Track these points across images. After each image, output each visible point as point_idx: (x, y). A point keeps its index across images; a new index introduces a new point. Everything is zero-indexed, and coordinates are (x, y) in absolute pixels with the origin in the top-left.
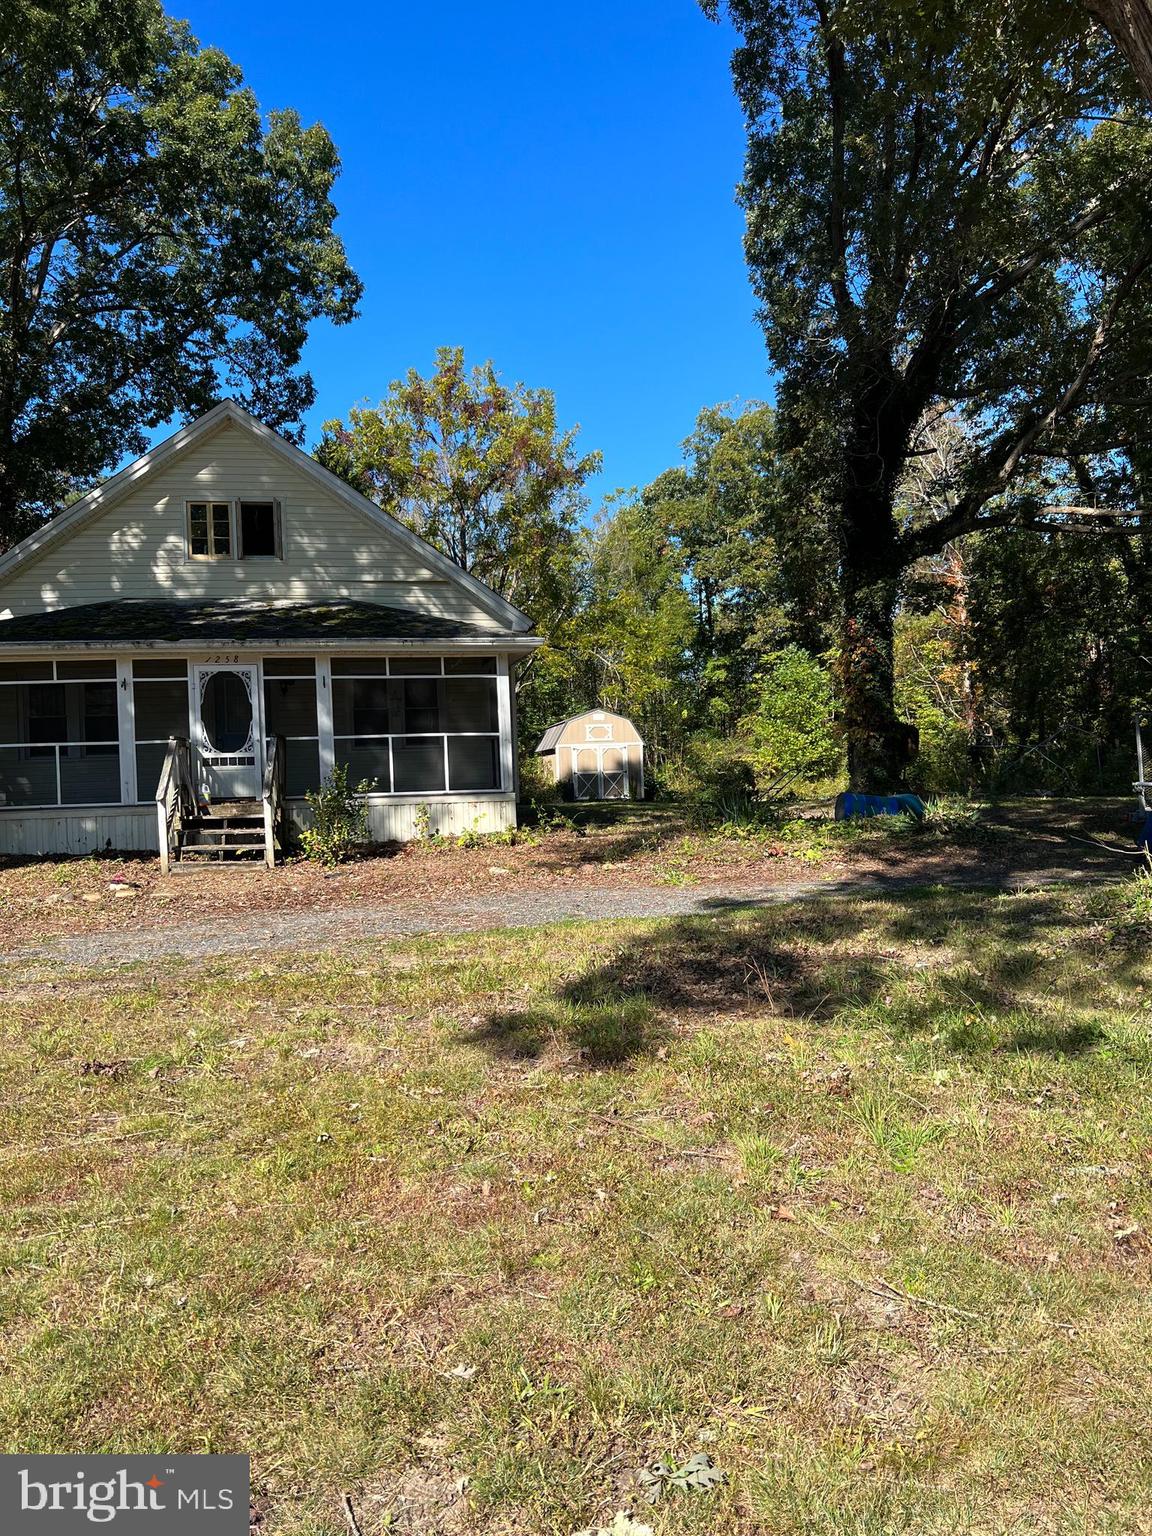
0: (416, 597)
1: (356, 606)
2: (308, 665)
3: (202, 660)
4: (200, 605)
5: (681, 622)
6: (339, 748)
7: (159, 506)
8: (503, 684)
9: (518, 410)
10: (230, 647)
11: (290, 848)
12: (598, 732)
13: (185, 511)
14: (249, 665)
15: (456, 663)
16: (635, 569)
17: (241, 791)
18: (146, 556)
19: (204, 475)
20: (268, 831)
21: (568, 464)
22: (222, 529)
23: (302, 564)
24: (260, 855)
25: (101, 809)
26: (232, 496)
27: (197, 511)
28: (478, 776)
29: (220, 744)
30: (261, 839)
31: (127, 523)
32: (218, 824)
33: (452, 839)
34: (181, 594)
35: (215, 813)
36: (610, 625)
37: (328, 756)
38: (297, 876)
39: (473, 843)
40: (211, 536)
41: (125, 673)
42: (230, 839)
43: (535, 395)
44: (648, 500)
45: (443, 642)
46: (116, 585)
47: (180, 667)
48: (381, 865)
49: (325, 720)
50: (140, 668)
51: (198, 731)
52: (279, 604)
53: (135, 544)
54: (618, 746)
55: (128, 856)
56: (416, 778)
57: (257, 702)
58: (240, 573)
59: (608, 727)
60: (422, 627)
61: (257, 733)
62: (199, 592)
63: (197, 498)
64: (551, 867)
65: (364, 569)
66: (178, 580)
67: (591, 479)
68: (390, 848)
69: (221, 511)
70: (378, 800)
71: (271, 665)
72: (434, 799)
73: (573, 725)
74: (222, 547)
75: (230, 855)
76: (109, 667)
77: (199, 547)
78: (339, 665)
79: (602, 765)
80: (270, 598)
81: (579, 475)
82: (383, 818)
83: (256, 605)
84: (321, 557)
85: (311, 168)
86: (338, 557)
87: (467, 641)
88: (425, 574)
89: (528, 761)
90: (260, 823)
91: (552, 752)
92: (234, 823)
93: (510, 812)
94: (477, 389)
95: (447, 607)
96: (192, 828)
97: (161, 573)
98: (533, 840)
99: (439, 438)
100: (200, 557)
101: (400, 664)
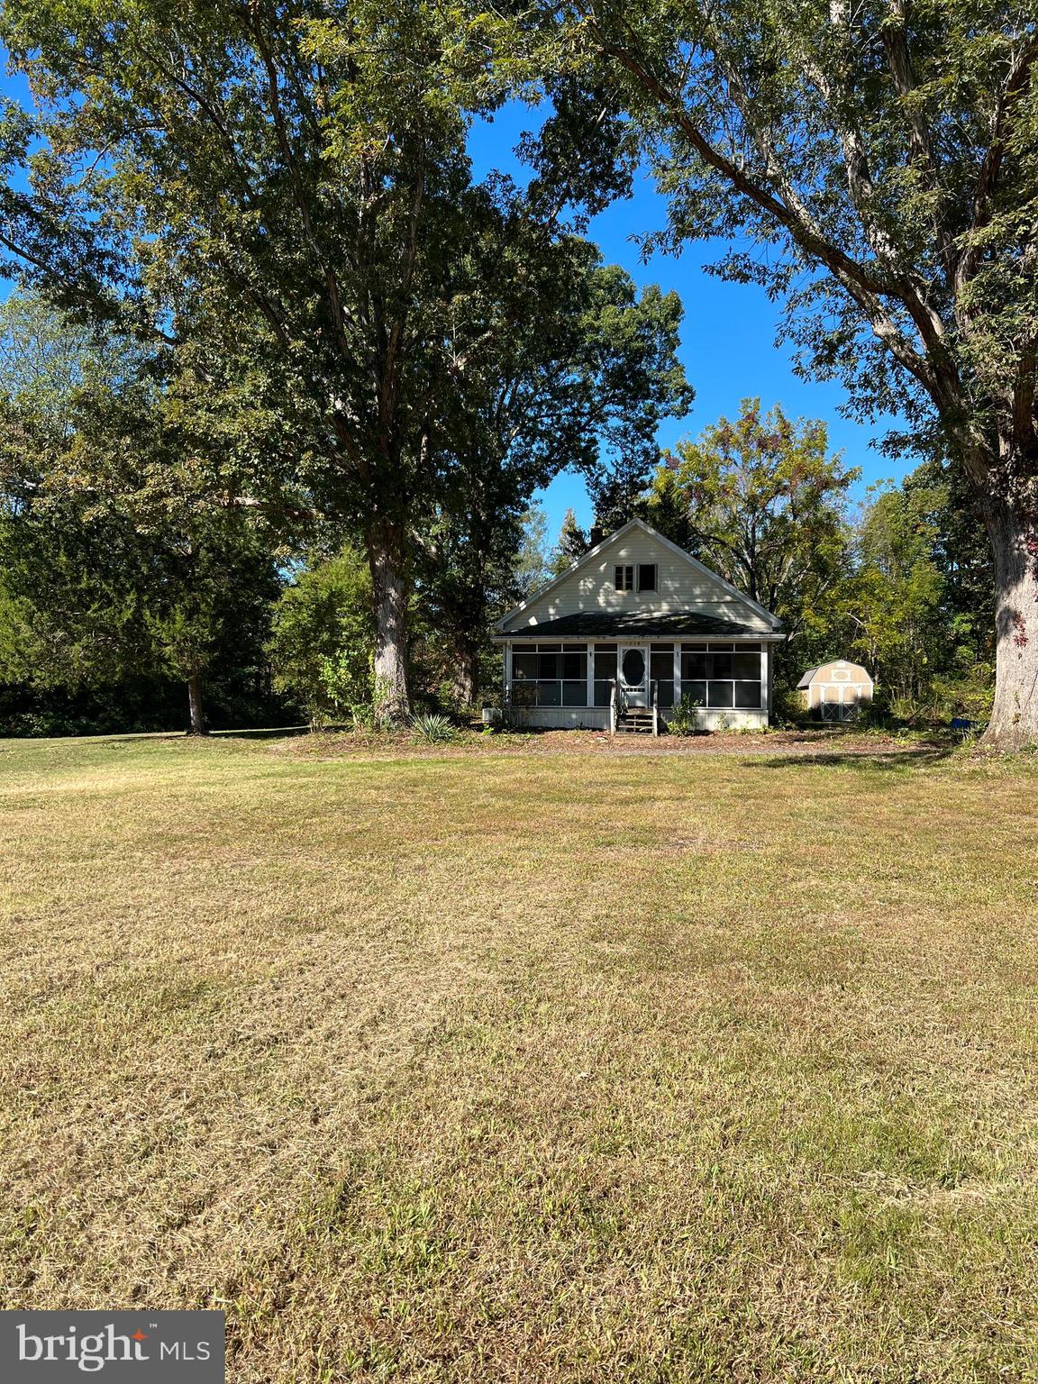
0: (723, 610)
1: (693, 615)
2: (670, 647)
3: (624, 645)
4: (621, 615)
5: (927, 587)
6: (683, 686)
7: (602, 568)
8: (764, 657)
9: (799, 436)
10: (638, 638)
11: (663, 729)
12: (841, 676)
13: (613, 570)
14: (644, 646)
15: (741, 646)
16: (892, 544)
17: (639, 704)
18: (595, 592)
19: (623, 553)
20: (655, 722)
21: (836, 475)
22: (630, 578)
23: (667, 594)
24: (650, 731)
25: (579, 709)
26: (635, 563)
27: (619, 570)
28: (750, 701)
29: (630, 682)
30: (651, 724)
31: (587, 576)
32: (632, 717)
33: (735, 730)
34: (610, 610)
35: (630, 713)
36: (863, 594)
37: (678, 689)
38: (665, 739)
39: (745, 732)
40: (624, 582)
41: (591, 649)
42: (638, 724)
43: (813, 424)
44: (907, 488)
45: (736, 636)
46: (581, 606)
47: (614, 647)
48: (702, 738)
49: (677, 672)
50: (598, 647)
51: (621, 676)
52: (656, 614)
53: (590, 586)
54: (854, 685)
55: (594, 730)
56: (719, 700)
57: (647, 663)
58: (637, 600)
59: (848, 672)
60: (726, 628)
61: (647, 678)
62: (618, 609)
63: (619, 564)
64: (780, 742)
65: (698, 597)
66: (608, 603)
67: (853, 486)
68: (706, 733)
69: (630, 569)
70: (701, 711)
71: (654, 647)
72: (728, 711)
73: (824, 670)
74: (629, 587)
75: (637, 730)
76: (584, 647)
77: (618, 587)
78: (685, 647)
79: (843, 698)
80: (650, 612)
81: (844, 483)
82: (703, 720)
83: (645, 616)
84: (677, 591)
85: (666, 321)
86: (685, 591)
87: (746, 636)
88: (728, 598)
89: (791, 693)
90: (651, 718)
91: (806, 688)
92: (639, 717)
93: (765, 720)
94: (769, 426)
95: (739, 615)
96: (622, 717)
97: (601, 600)
98: (774, 733)
99: (739, 462)
100: (619, 592)
101: (713, 647)
